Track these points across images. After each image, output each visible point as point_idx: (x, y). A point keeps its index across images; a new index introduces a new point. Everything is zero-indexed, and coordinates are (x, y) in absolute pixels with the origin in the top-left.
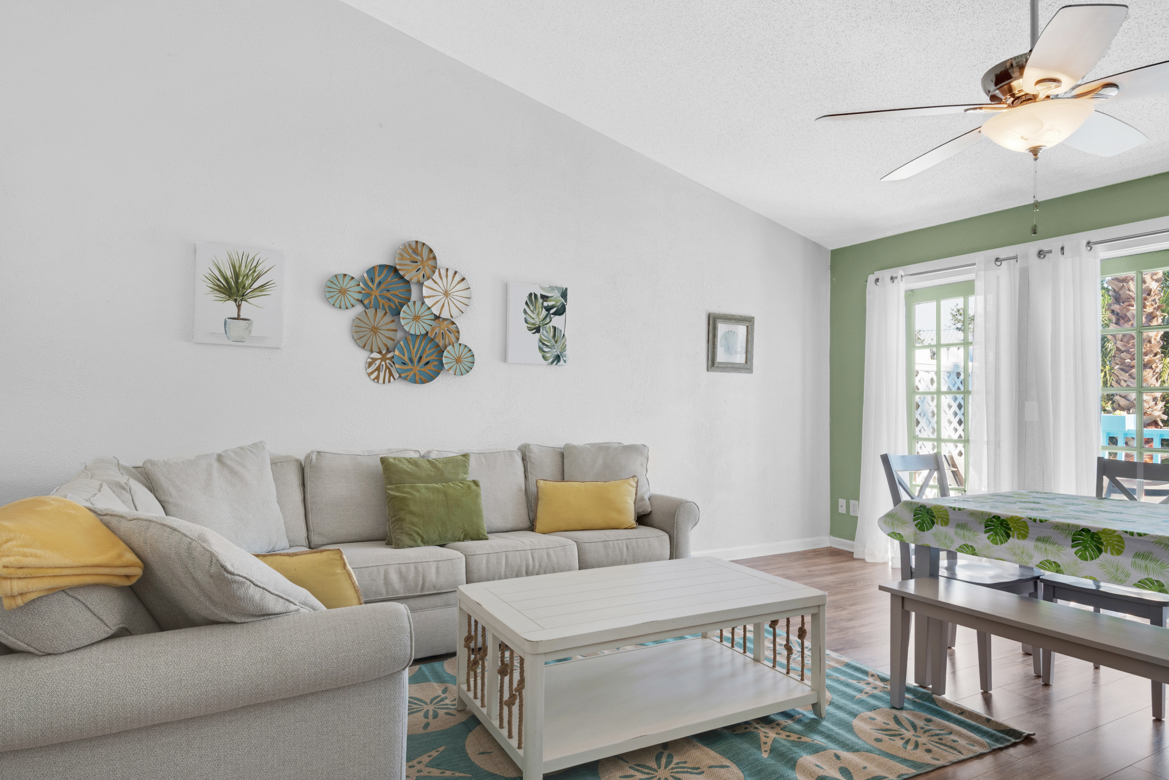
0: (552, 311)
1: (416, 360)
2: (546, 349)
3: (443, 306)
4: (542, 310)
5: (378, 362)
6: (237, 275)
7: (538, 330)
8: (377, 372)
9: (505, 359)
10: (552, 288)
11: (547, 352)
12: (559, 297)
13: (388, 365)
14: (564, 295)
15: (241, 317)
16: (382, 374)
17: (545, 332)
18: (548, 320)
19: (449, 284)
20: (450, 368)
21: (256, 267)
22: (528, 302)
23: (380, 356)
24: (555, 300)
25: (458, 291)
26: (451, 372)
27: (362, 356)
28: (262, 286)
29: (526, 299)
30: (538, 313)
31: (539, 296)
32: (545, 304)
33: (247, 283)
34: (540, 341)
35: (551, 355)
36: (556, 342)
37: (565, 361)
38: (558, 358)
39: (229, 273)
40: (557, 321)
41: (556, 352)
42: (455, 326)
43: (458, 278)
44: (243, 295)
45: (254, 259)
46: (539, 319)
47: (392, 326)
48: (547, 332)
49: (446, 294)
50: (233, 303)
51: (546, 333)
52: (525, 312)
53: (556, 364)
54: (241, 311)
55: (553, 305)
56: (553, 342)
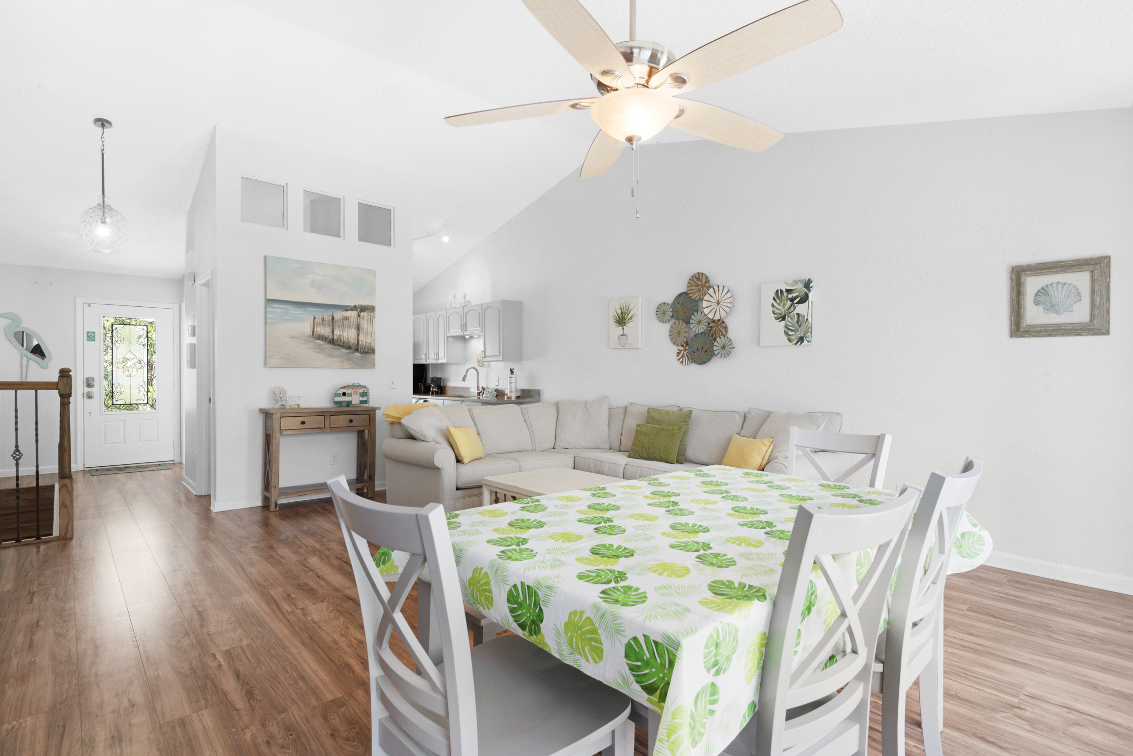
0: (796, 301)
1: (700, 349)
2: (791, 333)
3: (716, 311)
4: (787, 301)
5: (682, 352)
6: (622, 313)
7: (783, 318)
8: (682, 358)
9: (759, 344)
10: (796, 282)
11: (792, 335)
12: (802, 288)
13: (687, 354)
14: (808, 285)
15: (624, 334)
16: (684, 359)
17: (789, 319)
18: (792, 309)
19: (720, 296)
20: (718, 354)
21: (629, 308)
22: (775, 298)
23: (682, 348)
24: (799, 291)
25: (726, 300)
26: (719, 356)
27: (674, 349)
28: (631, 317)
29: (773, 295)
30: (784, 305)
31: (784, 291)
32: (790, 296)
33: (626, 316)
34: (786, 327)
35: (795, 337)
36: (800, 326)
37: (808, 341)
38: (801, 339)
39: (620, 313)
40: (801, 309)
41: (800, 334)
42: (725, 324)
43: (726, 290)
44: (625, 323)
45: (628, 303)
46: (784, 309)
47: (686, 330)
48: (791, 319)
49: (718, 303)
50: (621, 327)
51: (791, 321)
52: (773, 305)
53: (800, 344)
54: (624, 331)
55: (797, 296)
56: (797, 326)
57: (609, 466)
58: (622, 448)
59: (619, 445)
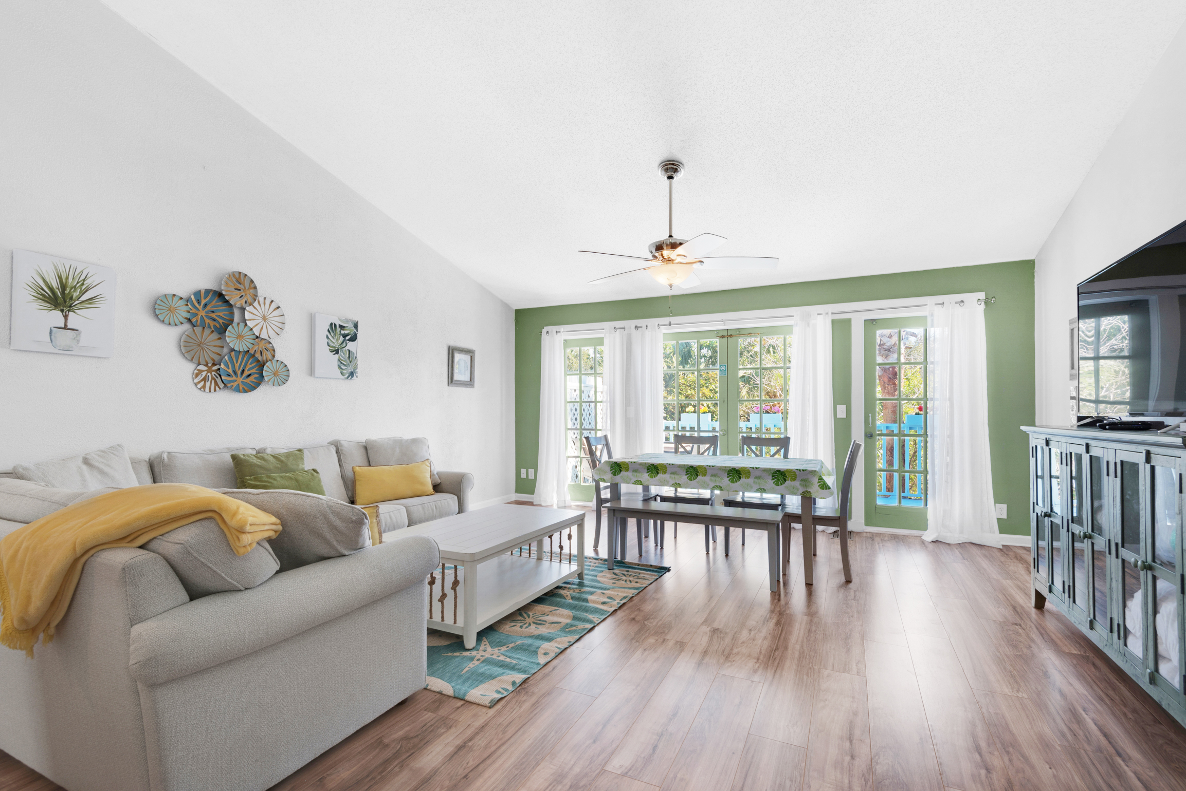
0: (348, 338)
1: (239, 373)
2: (343, 367)
3: (262, 328)
4: (340, 336)
5: (204, 374)
6: (63, 287)
7: (337, 352)
8: (203, 382)
9: (312, 373)
10: (347, 321)
11: (344, 369)
12: (352, 328)
13: (214, 376)
14: (356, 326)
15: (69, 327)
16: (208, 384)
17: (342, 354)
18: (344, 344)
19: (266, 311)
20: (269, 380)
21: (84, 280)
22: (330, 330)
23: (206, 368)
24: (349, 330)
25: (274, 317)
26: (271, 383)
27: (189, 368)
28: (91, 299)
29: (328, 327)
30: (337, 339)
31: (338, 326)
32: (343, 332)
33: (75, 295)
34: (339, 360)
35: (347, 372)
36: (351, 362)
37: (357, 377)
38: (352, 374)
39: (55, 284)
40: (351, 346)
41: (350, 369)
42: (271, 345)
43: (274, 306)
44: (70, 306)
45: (82, 272)
46: (338, 343)
47: (219, 343)
48: (344, 354)
49: (264, 318)
50: (59, 313)
51: (343, 355)
52: (328, 337)
53: (351, 379)
54: (68, 321)
55: (348, 333)
56: (348, 362)
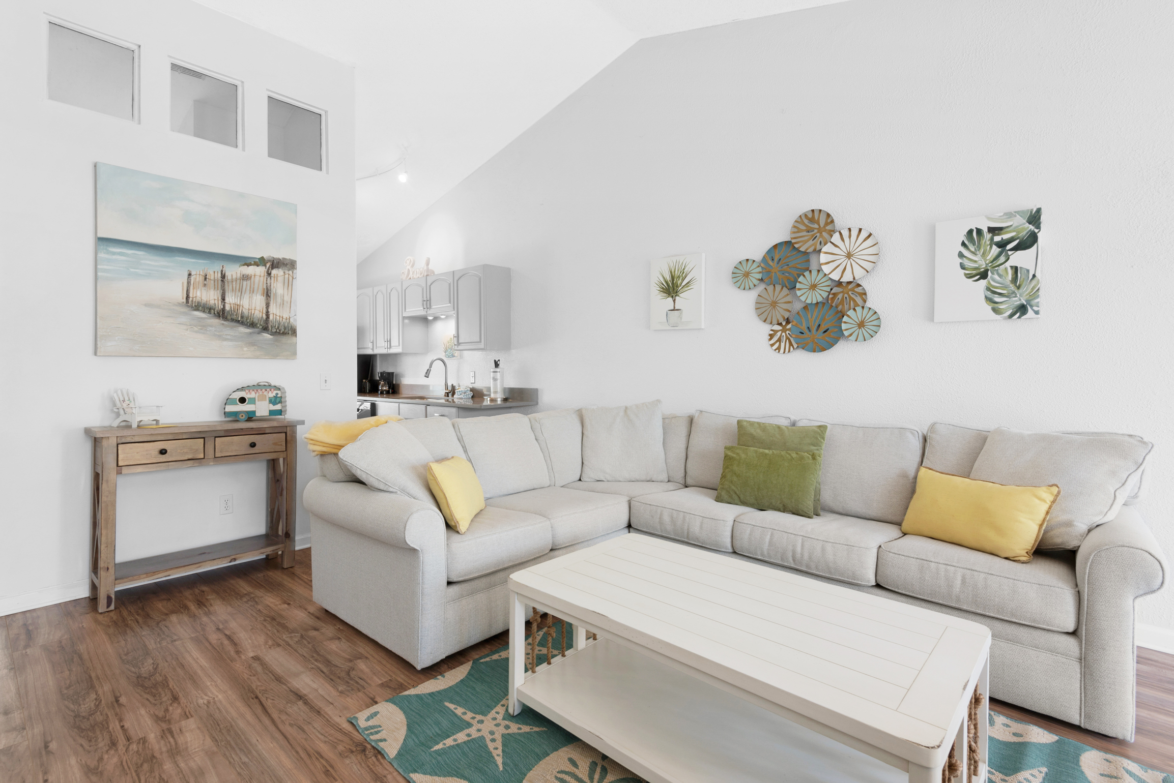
0: (1009, 247)
1: (814, 329)
2: (997, 299)
3: (845, 269)
4: (991, 247)
5: (779, 334)
6: (673, 278)
7: (984, 275)
8: (778, 343)
9: (931, 318)
10: (1009, 215)
11: (1001, 303)
12: (1024, 224)
13: (788, 335)
14: (1035, 218)
15: (676, 308)
16: (783, 344)
17: (996, 277)
18: (1002, 259)
19: (852, 244)
20: (851, 335)
21: (684, 269)
22: (966, 242)
23: (779, 328)
24: (1020, 226)
25: (864, 251)
26: (853, 337)
27: (765, 329)
28: (688, 283)
29: (962, 237)
30: (983, 254)
31: (985, 230)
32: (997, 239)
33: (679, 282)
34: (988, 289)
35: (1007, 306)
36: (1019, 288)
37: (1037, 313)
38: (1022, 309)
39: (668, 278)
40: (1020, 259)
41: (1016, 301)
42: (861, 288)
43: (864, 235)
44: (677, 292)
45: (683, 263)
46: (985, 260)
47: (788, 299)
48: (1000, 276)
49: (849, 256)
50: (671, 299)
51: (1000, 278)
52: (961, 255)
53: (1019, 317)
54: (676, 304)
55: (1012, 237)
56: (1012, 287)
57: (702, 523)
58: (689, 481)
59: (683, 475)
